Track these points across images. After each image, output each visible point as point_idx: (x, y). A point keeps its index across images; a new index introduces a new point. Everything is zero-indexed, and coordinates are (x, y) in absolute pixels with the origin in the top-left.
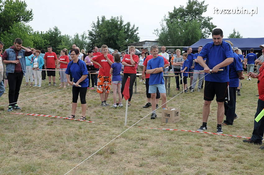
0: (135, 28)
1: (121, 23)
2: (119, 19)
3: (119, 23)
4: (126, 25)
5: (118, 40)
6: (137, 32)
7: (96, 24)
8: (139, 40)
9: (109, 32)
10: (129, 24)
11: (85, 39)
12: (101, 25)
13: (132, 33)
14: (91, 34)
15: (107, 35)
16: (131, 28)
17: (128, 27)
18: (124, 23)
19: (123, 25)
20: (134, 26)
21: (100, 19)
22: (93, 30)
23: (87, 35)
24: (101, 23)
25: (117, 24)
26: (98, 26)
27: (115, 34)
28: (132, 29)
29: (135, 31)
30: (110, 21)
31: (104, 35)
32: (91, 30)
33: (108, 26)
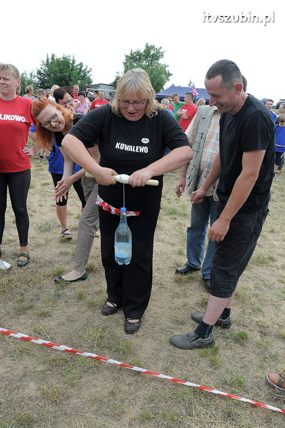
0: (88, 69)
1: (74, 62)
2: (72, 58)
3: (71, 62)
4: (78, 65)
5: (71, 80)
6: (90, 74)
7: (45, 62)
8: (92, 82)
9: (61, 71)
10: (81, 64)
11: (33, 78)
12: (52, 63)
13: (85, 74)
14: (39, 73)
15: (58, 75)
16: (83, 69)
17: (81, 67)
18: (77, 63)
19: (75, 65)
20: (87, 67)
21: (50, 57)
22: (41, 68)
23: (35, 73)
24: (50, 60)
25: (69, 63)
26: (47, 65)
27: (67, 74)
28: (85, 70)
29: (88, 72)
30: (62, 60)
31: (55, 74)
32: (40, 69)
33: (60, 64)
